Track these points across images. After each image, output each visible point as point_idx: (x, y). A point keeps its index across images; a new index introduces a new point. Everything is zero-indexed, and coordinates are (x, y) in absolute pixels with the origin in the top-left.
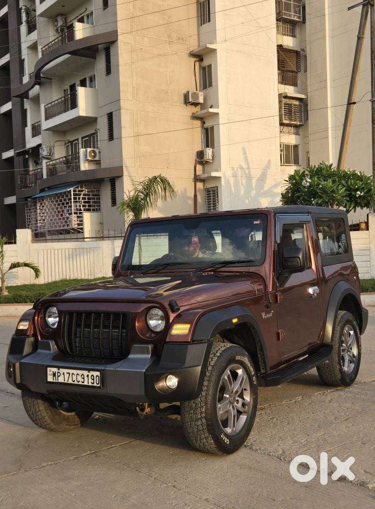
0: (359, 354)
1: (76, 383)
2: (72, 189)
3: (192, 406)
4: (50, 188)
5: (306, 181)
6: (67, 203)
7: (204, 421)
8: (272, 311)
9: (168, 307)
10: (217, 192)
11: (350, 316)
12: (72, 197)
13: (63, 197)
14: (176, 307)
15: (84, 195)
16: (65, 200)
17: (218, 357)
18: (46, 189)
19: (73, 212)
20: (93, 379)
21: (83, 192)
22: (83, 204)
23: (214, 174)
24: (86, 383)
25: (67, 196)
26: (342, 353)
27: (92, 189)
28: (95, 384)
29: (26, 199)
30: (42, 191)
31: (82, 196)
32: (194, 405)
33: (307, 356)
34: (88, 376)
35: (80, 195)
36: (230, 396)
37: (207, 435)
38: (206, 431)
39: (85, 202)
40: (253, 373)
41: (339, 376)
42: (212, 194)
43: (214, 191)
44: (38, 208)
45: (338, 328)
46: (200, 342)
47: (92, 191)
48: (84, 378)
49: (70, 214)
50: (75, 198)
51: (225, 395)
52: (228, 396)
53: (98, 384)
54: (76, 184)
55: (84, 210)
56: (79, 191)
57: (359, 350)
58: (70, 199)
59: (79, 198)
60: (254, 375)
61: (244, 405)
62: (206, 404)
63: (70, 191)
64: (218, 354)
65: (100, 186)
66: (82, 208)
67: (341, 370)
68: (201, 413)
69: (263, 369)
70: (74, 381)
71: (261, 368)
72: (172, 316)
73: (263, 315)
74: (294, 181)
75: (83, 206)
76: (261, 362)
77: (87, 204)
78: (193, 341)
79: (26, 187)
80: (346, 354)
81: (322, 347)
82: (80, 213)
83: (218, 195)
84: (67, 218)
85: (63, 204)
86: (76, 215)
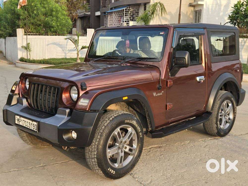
0: (234, 118)
1: (27, 127)
2: (125, 9)
3: (90, 150)
4: (115, 8)
5: (243, 8)
6: (122, 16)
7: (96, 160)
8: (163, 92)
9: (80, 86)
10: (201, 13)
11: (230, 95)
12: (125, 13)
13: (120, 13)
14: (84, 88)
15: (131, 12)
16: (121, 14)
17: (111, 121)
18: (113, 8)
19: (124, 21)
20: (34, 126)
21: (130, 11)
22: (130, 17)
23: (200, 3)
24: (31, 128)
25: (122, 12)
26: (220, 117)
27: (135, 9)
28: (35, 130)
29: (105, 13)
30: (111, 9)
31: (129, 13)
32: (91, 149)
33: (195, 117)
34: (32, 124)
35: (129, 12)
36: (119, 144)
37: (98, 168)
38: (97, 165)
39: (130, 16)
40: (140, 131)
41: (216, 131)
42: (198, 14)
43: (199, 12)
44: (109, 18)
45: (218, 102)
46: (95, 111)
47: (135, 10)
48: (30, 125)
49: (123, 22)
50: (126, 14)
51: (116, 144)
52: (118, 144)
53: (36, 130)
54: (127, 6)
55: (130, 20)
56: (128, 10)
57: (234, 115)
58: (123, 14)
59: (128, 14)
60: (140, 132)
61: (130, 150)
62: (97, 149)
63: (124, 9)
64: (111, 119)
65: (139, 7)
66: (129, 19)
67: (217, 128)
68: (94, 155)
69: (150, 128)
70: (26, 126)
71: (149, 127)
72: (82, 93)
73: (155, 94)
74: (236, 8)
75: (130, 18)
76: (149, 124)
77: (132, 17)
78: (91, 110)
79: (105, 7)
80: (224, 118)
81: (205, 113)
82: (128, 22)
83: (201, 14)
84: (122, 24)
85: (120, 16)
86: (126, 23)
